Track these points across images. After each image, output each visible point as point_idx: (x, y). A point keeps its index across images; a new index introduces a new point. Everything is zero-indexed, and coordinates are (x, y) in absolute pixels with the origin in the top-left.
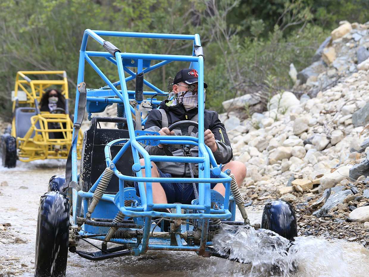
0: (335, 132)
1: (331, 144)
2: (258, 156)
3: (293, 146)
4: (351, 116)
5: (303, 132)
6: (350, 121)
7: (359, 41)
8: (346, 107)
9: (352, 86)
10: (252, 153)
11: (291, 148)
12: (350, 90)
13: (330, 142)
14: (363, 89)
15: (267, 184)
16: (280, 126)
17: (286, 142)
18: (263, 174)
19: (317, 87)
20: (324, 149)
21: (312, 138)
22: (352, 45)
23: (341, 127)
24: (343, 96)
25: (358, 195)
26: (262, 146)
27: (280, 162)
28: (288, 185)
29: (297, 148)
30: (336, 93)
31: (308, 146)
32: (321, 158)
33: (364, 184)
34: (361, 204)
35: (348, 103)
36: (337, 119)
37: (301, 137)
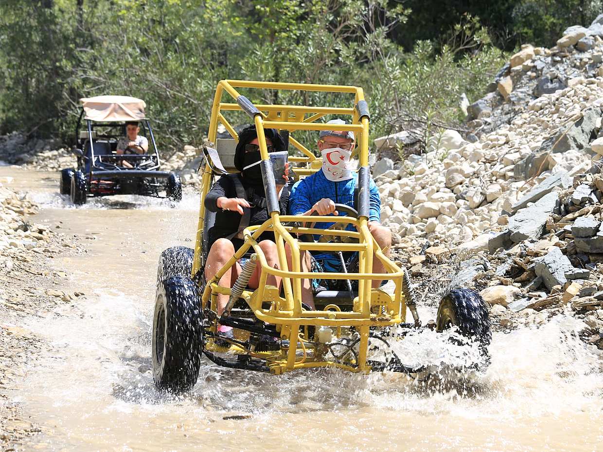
0: (492, 186)
1: (486, 201)
2: (402, 212)
3: (442, 202)
4: (512, 167)
5: (457, 184)
6: (511, 174)
7: (542, 70)
8: (509, 156)
9: (519, 130)
10: (395, 208)
11: (440, 204)
12: (517, 135)
13: (486, 199)
14: (530, 133)
15: (406, 248)
16: (432, 174)
17: (436, 196)
18: (403, 236)
19: (490, 124)
20: (478, 207)
21: (466, 193)
22: (534, 74)
23: (501, 181)
24: (507, 143)
25: (489, 273)
26: (408, 199)
27: (426, 220)
28: (420, 254)
29: (446, 204)
30: (499, 137)
31: (461, 202)
32: (471, 218)
33: (499, 259)
34: (492, 283)
35: (512, 151)
36: (498, 170)
37: (454, 191)
